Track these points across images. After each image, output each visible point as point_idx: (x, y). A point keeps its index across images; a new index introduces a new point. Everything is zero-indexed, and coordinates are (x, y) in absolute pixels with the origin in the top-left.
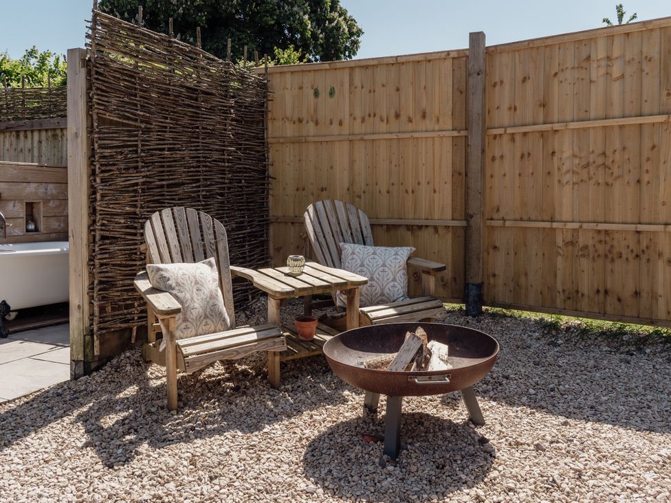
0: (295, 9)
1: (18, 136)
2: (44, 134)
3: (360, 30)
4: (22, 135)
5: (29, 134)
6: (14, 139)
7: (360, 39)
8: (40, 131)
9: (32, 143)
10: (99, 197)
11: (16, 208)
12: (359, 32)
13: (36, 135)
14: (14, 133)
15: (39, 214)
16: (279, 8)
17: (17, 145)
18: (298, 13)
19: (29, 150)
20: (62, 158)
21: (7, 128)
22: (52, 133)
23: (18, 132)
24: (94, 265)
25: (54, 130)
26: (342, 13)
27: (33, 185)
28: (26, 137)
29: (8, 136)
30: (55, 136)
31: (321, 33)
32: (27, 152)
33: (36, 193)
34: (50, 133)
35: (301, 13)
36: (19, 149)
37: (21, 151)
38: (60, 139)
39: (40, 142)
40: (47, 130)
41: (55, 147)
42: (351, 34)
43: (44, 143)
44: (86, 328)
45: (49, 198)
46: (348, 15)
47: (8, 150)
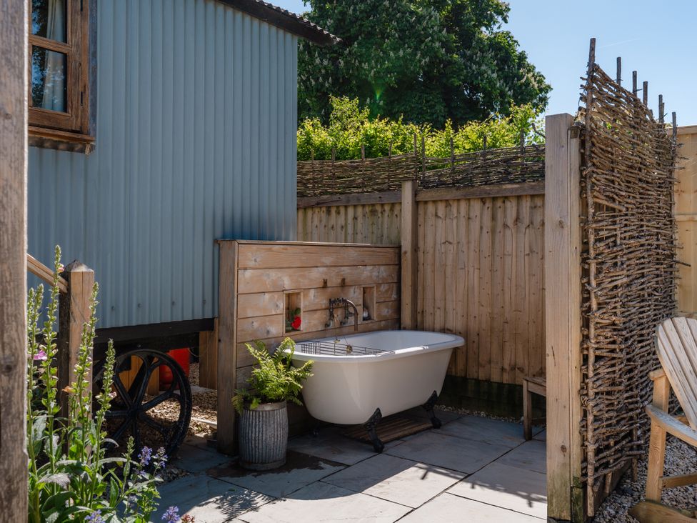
0: (484, 68)
1: (329, 212)
2: (360, 210)
3: (549, 87)
4: (333, 210)
5: (342, 210)
6: (324, 215)
7: (548, 95)
8: (355, 206)
9: (346, 219)
10: (594, 306)
11: (356, 294)
12: (548, 88)
13: (351, 211)
14: (324, 209)
15: (372, 299)
16: (466, 68)
17: (328, 221)
18: (486, 72)
19: (342, 227)
20: (382, 236)
21: (318, 204)
22: (370, 208)
23: (329, 209)
24: (587, 395)
25: (373, 205)
26: (530, 69)
27: (369, 268)
28: (338, 213)
29: (317, 212)
30: (373, 212)
31: (510, 90)
32: (339, 229)
33: (371, 277)
34: (367, 209)
35: (490, 72)
36: (330, 226)
37: (333, 227)
38: (380, 215)
39: (355, 218)
40: (364, 206)
41: (373, 224)
42: (541, 90)
43: (360, 220)
44: (574, 478)
45: (380, 282)
46: (536, 70)
47: (317, 226)
